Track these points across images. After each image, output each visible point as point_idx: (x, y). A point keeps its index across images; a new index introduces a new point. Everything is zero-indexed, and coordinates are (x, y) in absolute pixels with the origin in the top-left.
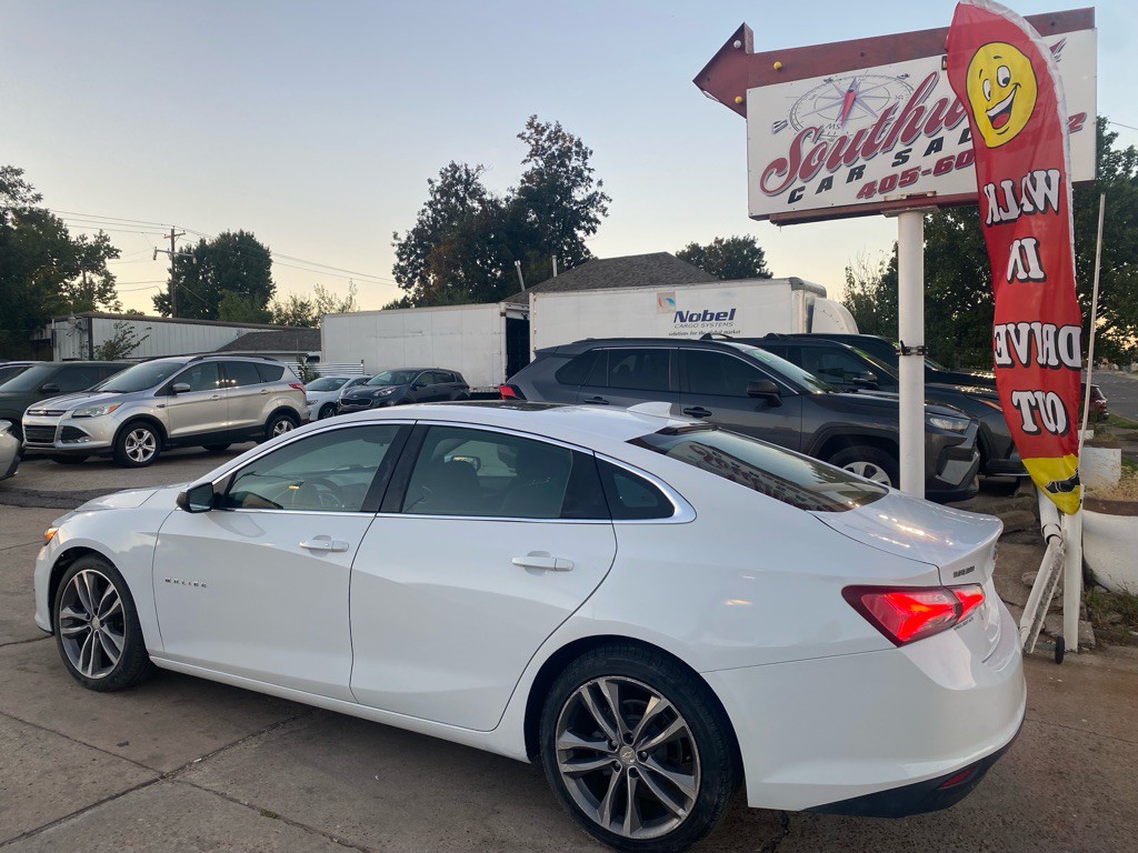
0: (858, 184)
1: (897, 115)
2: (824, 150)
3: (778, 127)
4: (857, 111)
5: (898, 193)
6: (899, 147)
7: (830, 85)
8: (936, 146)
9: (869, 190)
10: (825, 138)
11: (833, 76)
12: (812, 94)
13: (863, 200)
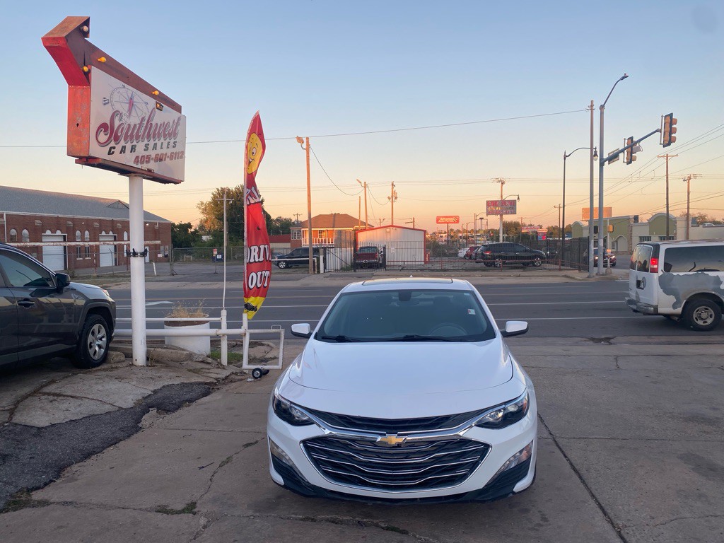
0: (134, 155)
1: (145, 123)
2: (123, 128)
3: (106, 102)
4: (133, 113)
5: (145, 166)
6: (146, 142)
7: (124, 89)
8: (155, 147)
9: (137, 160)
10: (123, 121)
11: (126, 85)
12: (118, 90)
13: (135, 165)
